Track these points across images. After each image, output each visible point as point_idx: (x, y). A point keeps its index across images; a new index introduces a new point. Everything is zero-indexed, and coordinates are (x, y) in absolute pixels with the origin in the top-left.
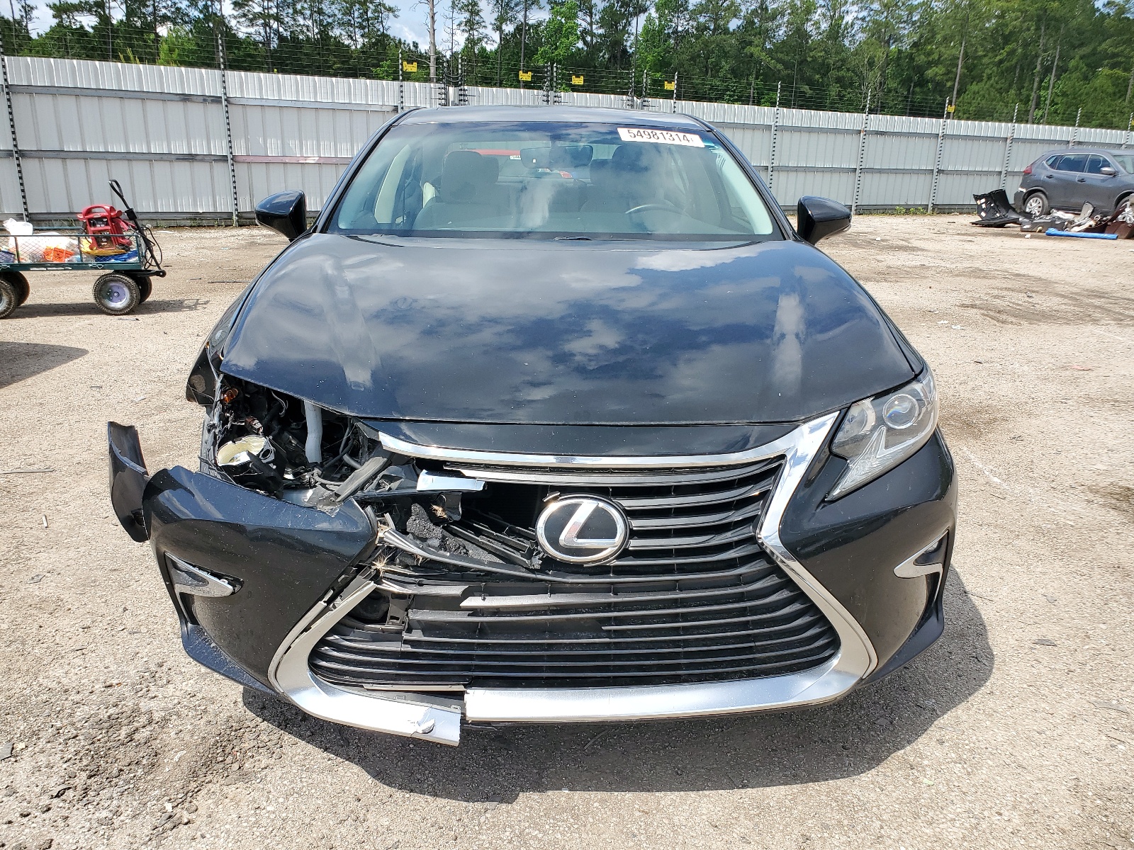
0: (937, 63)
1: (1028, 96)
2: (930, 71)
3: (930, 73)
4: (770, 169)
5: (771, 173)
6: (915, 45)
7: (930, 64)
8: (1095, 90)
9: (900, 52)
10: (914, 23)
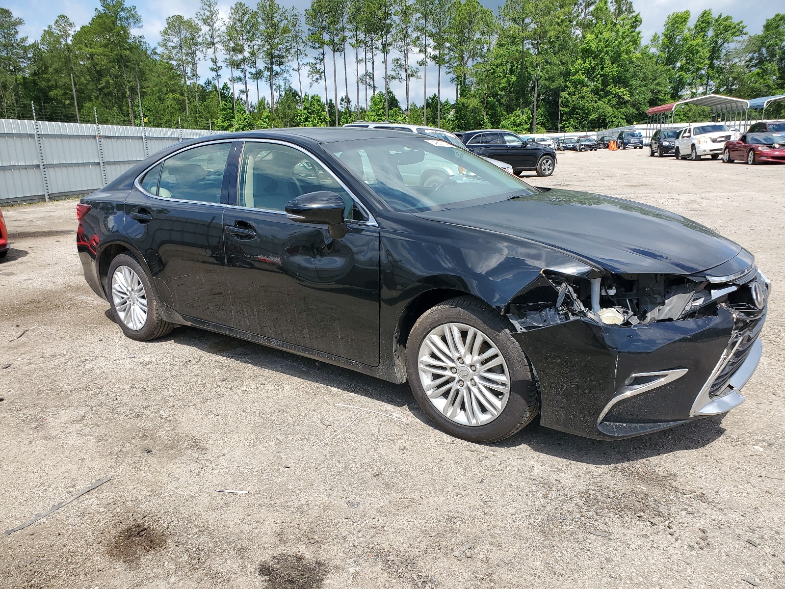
0: (56, 87)
1: (128, 111)
2: (52, 93)
3: (52, 94)
4: (42, 167)
5: (44, 170)
6: (35, 74)
7: (50, 88)
8: (168, 107)
9: (24, 78)
10: (29, 59)
